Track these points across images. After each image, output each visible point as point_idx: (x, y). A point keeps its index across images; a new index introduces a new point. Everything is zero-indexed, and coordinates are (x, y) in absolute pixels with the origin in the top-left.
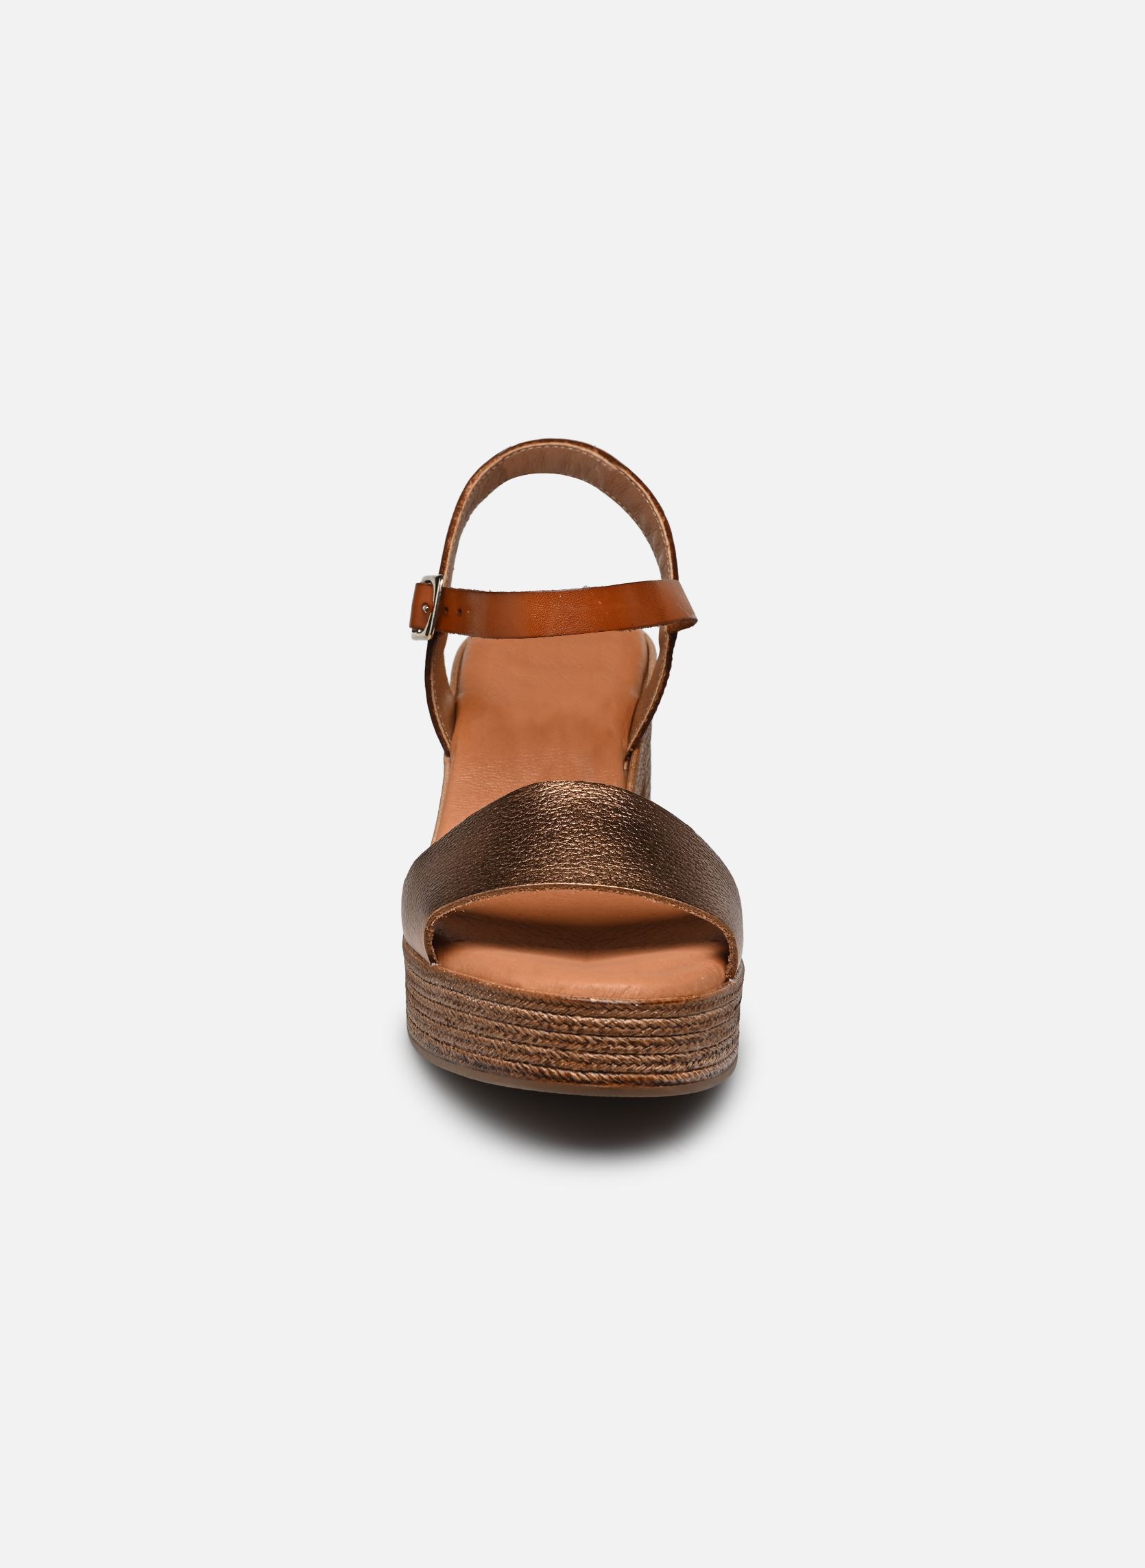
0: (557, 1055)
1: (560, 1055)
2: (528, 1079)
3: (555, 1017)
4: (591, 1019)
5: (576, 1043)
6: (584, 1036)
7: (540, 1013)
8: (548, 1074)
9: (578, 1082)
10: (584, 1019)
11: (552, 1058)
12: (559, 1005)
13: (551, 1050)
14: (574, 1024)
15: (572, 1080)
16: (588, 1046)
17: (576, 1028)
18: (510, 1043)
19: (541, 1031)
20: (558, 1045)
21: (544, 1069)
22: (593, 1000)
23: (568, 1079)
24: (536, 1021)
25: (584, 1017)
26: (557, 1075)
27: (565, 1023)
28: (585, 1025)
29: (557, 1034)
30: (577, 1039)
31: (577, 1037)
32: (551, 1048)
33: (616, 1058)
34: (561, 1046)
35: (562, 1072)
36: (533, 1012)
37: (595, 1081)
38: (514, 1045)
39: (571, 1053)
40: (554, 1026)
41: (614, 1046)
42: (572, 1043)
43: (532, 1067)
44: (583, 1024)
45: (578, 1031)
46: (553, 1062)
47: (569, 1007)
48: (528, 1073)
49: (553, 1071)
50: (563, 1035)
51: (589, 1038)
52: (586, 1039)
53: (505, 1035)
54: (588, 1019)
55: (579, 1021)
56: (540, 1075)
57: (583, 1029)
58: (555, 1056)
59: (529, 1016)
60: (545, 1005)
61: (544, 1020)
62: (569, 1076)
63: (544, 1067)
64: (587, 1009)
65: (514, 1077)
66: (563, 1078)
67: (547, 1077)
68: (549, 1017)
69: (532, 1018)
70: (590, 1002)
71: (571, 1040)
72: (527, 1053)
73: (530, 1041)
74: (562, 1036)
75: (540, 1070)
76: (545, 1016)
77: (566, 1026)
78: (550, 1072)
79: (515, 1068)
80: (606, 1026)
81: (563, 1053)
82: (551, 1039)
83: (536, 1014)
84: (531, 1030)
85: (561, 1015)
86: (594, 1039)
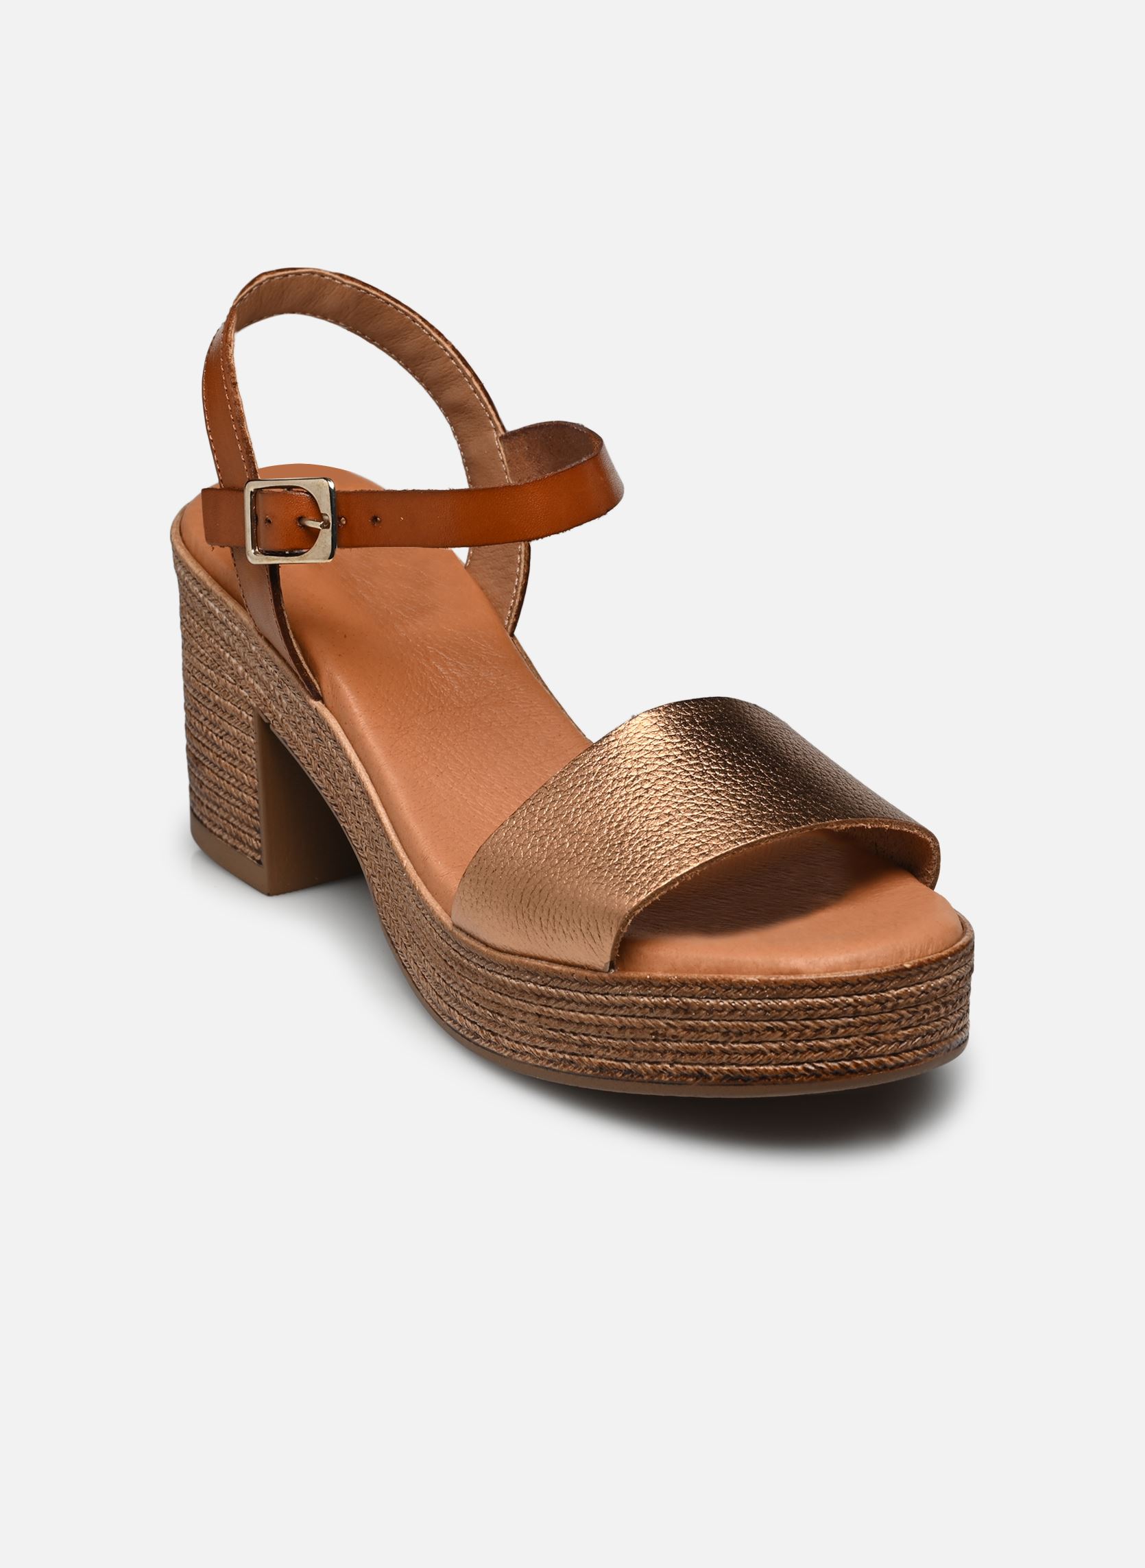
0: (865, 1042)
1: (869, 1041)
2: (825, 1080)
3: (864, 998)
4: (906, 989)
5: (889, 1022)
6: (898, 1011)
7: (843, 998)
8: (853, 1067)
9: (892, 1068)
10: (899, 991)
11: (858, 1048)
12: (868, 982)
13: (856, 1038)
14: (888, 1000)
15: (885, 1067)
16: (903, 1022)
17: (889, 1005)
18: (793, 1043)
19: (843, 1019)
20: (867, 1030)
21: (848, 1063)
22: (907, 966)
23: (880, 1067)
24: (836, 1009)
25: (900, 988)
26: (866, 1066)
27: (877, 1002)
28: (901, 998)
29: (864, 1018)
30: (890, 1017)
31: (890, 1015)
32: (856, 1036)
33: (930, 1027)
34: (871, 1029)
35: (871, 1061)
36: (831, 999)
37: (910, 1061)
38: (800, 1044)
39: (882, 1035)
40: (863, 1009)
41: (929, 1014)
42: (884, 1023)
43: (830, 1064)
44: (898, 997)
45: (893, 1007)
46: (860, 1051)
47: (882, 981)
48: (824, 1073)
49: (859, 1062)
50: (873, 1017)
51: (904, 1012)
52: (899, 1014)
53: (785, 1035)
54: (903, 990)
55: (893, 996)
56: (843, 1071)
57: (898, 1003)
58: (862, 1045)
59: (828, 1004)
60: (850, 987)
61: (849, 1005)
62: (881, 1063)
63: (848, 1060)
64: (902, 979)
65: (801, 1082)
66: (875, 1068)
67: (852, 1072)
68: (856, 1001)
69: (832, 1006)
70: (906, 969)
71: (883, 1021)
72: (821, 1049)
73: (828, 1033)
74: (872, 1019)
75: (842, 1066)
76: (850, 1000)
77: (878, 1006)
78: (857, 1065)
79: (803, 1072)
80: (923, 992)
81: (873, 1038)
82: (858, 1024)
83: (837, 1000)
84: (828, 1021)
85: (871, 994)
86: (908, 1012)
